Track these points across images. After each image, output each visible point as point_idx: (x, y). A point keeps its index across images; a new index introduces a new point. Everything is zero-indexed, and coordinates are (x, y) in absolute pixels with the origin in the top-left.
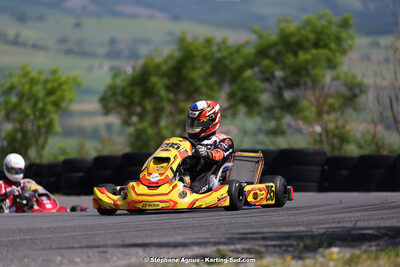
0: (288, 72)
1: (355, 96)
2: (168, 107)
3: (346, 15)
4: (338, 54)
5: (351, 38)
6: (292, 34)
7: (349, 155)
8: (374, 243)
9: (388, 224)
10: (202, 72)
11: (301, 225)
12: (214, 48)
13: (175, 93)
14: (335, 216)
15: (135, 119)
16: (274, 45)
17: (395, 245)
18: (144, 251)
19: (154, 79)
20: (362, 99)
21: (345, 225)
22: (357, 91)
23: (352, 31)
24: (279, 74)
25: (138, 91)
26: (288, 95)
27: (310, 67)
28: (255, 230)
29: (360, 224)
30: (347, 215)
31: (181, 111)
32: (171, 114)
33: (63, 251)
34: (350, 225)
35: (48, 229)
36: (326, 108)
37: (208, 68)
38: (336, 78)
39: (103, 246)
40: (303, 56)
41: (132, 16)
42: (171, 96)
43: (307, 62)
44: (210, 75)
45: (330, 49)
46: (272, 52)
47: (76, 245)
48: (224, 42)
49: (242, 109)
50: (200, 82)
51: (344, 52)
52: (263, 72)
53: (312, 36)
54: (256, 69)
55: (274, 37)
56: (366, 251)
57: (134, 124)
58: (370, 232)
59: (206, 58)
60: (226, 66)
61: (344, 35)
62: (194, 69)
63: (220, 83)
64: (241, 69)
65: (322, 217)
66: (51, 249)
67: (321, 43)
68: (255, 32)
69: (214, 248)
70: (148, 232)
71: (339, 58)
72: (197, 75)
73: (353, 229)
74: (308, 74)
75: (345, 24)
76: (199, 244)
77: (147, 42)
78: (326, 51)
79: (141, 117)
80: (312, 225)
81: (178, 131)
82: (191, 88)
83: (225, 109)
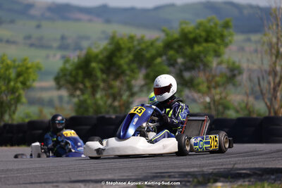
0: (187, 60)
1: (234, 76)
2: (102, 85)
3: (227, 19)
4: (222, 47)
5: (231, 35)
6: (190, 33)
7: (229, 117)
8: (247, 180)
9: (257, 166)
10: (127, 60)
11: (197, 167)
12: (136, 43)
13: (108, 75)
14: (219, 160)
15: (78, 93)
16: (176, 40)
17: (262, 181)
18: (85, 185)
19: (94, 65)
20: (238, 78)
21: (226, 167)
22: (236, 72)
23: (231, 31)
24: (180, 60)
25: (81, 72)
26: (187, 75)
27: (202, 55)
28: (163, 171)
29: (236, 166)
30: (228, 160)
31: (111, 87)
32: (104, 89)
34: (230, 166)
35: (17, 170)
36: (213, 84)
37: (131, 57)
38: (220, 63)
39: (57, 182)
40: (197, 48)
41: (78, 20)
42: (104, 76)
43: (200, 52)
44: (132, 61)
45: (217, 44)
46: (175, 46)
47: (37, 181)
48: (142, 39)
50: (125, 67)
51: (226, 45)
52: (169, 59)
53: (203, 34)
54: (164, 58)
55: (176, 35)
56: (241, 185)
57: (78, 96)
58: (244, 171)
59: (129, 50)
60: (143, 56)
61: (226, 33)
62: (122, 57)
63: (140, 68)
64: (154, 58)
65: (211, 161)
66: (20, 184)
67: (210, 39)
68: (164, 31)
70: (88, 172)
71: (222, 49)
72: (122, 62)
73: (232, 169)
74: (202, 61)
75: (226, 26)
77: (87, 38)
79: (83, 93)
80: (203, 167)
81: (109, 101)
82: (119, 71)
83: (142, 86)
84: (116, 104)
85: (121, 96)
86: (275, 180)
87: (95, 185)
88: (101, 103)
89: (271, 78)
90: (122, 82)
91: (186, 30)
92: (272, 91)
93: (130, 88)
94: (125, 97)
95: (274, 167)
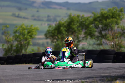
0: (103, 26)
1: (124, 33)
3: (122, 8)
4: (119, 20)
6: (105, 14)
7: (122, 51)
10: (76, 26)
11: (108, 73)
12: (80, 18)
13: (68, 32)
14: (118, 70)
15: (55, 40)
16: (99, 17)
19: (62, 28)
21: (121, 73)
23: (123, 13)
24: (100, 26)
25: (56, 31)
26: (103, 33)
27: (110, 24)
28: (93, 75)
30: (122, 70)
33: (33, 82)
35: (28, 74)
36: (115, 37)
37: (78, 24)
38: (118, 27)
40: (108, 21)
41: (55, 8)
42: (67, 33)
44: (79, 27)
45: (117, 19)
46: (98, 19)
47: (37, 80)
48: (83, 16)
49: (89, 37)
50: (76, 29)
51: (121, 20)
53: (111, 14)
54: (93, 25)
55: (99, 15)
57: (55, 42)
59: (77, 22)
60: (83, 24)
61: (121, 14)
62: (74, 25)
63: (82, 29)
65: (114, 71)
67: (114, 17)
68: (93, 13)
70: (60, 76)
72: (74, 27)
73: (123, 74)
74: (110, 26)
75: (121, 11)
77: (59, 16)
78: (116, 19)
79: (57, 40)
80: (111, 73)
82: (73, 31)
83: (84, 37)
90: (74, 36)
91: (103, 13)
93: (78, 38)
94: (76, 42)
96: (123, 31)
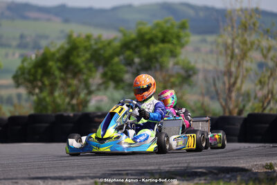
0: (144, 60)
1: (189, 76)
2: (60, 83)
3: (184, 20)
4: (178, 48)
5: (187, 36)
6: (146, 33)
8: (203, 178)
9: (212, 165)
10: (83, 59)
11: (154, 165)
12: (93, 42)
13: (65, 73)
14: (175, 159)
15: (37, 91)
16: (133, 41)
17: (218, 179)
18: (44, 182)
19: (51, 63)
20: (194, 78)
21: (183, 165)
22: (191, 73)
23: (187, 31)
24: (137, 60)
25: (40, 71)
27: (158, 56)
28: (120, 169)
29: (192, 165)
30: (184, 158)
31: (69, 85)
32: (62, 87)
34: (186, 165)
36: (169, 84)
37: (88, 55)
38: (177, 64)
39: (16, 179)
40: (153, 49)
41: (36, 19)
42: (63, 75)
43: (156, 53)
44: (89, 61)
45: (173, 44)
46: (133, 46)
48: (99, 38)
49: (112, 84)
50: (82, 65)
51: (182, 46)
52: (125, 59)
53: (160, 35)
54: (122, 57)
55: (134, 36)
56: (197, 184)
57: (37, 94)
58: (200, 170)
59: (86, 49)
60: (100, 55)
61: (182, 34)
62: (78, 56)
63: (97, 66)
64: (112, 57)
65: (167, 160)
67: (167, 39)
68: (120, 31)
69: (92, 181)
70: (47, 169)
71: (178, 50)
72: (81, 60)
73: (187, 167)
74: (158, 61)
75: (183, 27)
76: (82, 178)
77: (46, 37)
79: (41, 90)
80: (160, 165)
81: (67, 100)
82: (76, 70)
83: (100, 85)
84: (74, 102)
85: (79, 94)
86: (230, 179)
87: (54, 182)
88: (59, 101)
89: (226, 79)
90: (80, 81)
91: (143, 31)
92: (227, 91)
93: (87, 86)
94: (82, 96)
95: (229, 166)
96: (187, 71)
